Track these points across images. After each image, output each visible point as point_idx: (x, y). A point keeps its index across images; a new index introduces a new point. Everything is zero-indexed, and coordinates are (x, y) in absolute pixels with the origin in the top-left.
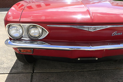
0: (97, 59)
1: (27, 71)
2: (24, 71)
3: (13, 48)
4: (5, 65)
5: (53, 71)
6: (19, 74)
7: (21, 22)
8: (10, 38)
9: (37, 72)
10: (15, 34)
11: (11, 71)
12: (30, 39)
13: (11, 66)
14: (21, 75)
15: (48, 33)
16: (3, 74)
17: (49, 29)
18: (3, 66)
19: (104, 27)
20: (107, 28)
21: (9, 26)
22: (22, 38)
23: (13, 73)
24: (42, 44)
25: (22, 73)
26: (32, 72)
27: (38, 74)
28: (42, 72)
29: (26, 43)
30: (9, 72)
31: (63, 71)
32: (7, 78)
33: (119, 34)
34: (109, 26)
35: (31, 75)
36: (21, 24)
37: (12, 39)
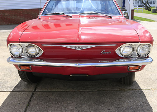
0: (87, 75)
1: (29, 90)
2: (26, 90)
3: (14, 65)
4: (9, 85)
5: (55, 91)
6: (21, 92)
7: (20, 41)
8: (12, 56)
9: (38, 91)
10: (16, 52)
11: (14, 89)
12: (28, 57)
13: (14, 85)
14: (23, 92)
15: (43, 51)
16: (6, 91)
17: (44, 48)
18: (6, 85)
19: (90, 46)
20: (92, 47)
21: (11, 45)
22: (22, 56)
23: (15, 91)
24: (40, 61)
25: (24, 91)
26: (34, 91)
27: (38, 93)
28: (43, 91)
29: (25, 60)
30: (11, 91)
31: (64, 91)
32: (9, 95)
33: (108, 53)
34: (94, 46)
35: (32, 93)
36: (21, 44)
37: (13, 57)
